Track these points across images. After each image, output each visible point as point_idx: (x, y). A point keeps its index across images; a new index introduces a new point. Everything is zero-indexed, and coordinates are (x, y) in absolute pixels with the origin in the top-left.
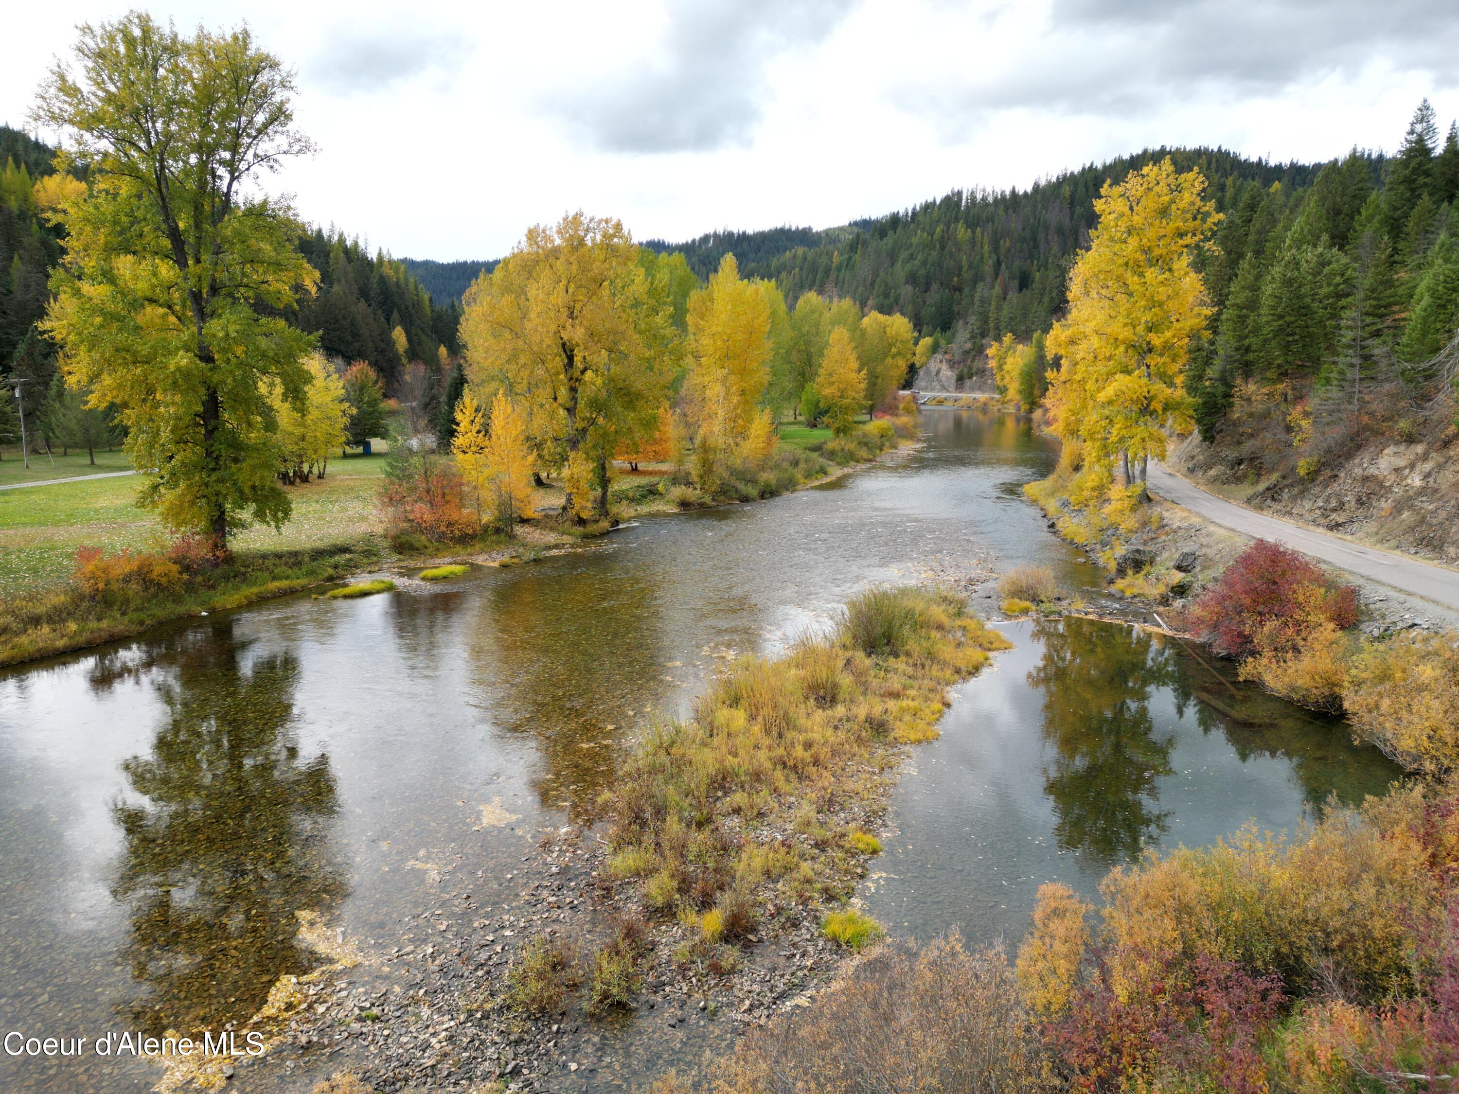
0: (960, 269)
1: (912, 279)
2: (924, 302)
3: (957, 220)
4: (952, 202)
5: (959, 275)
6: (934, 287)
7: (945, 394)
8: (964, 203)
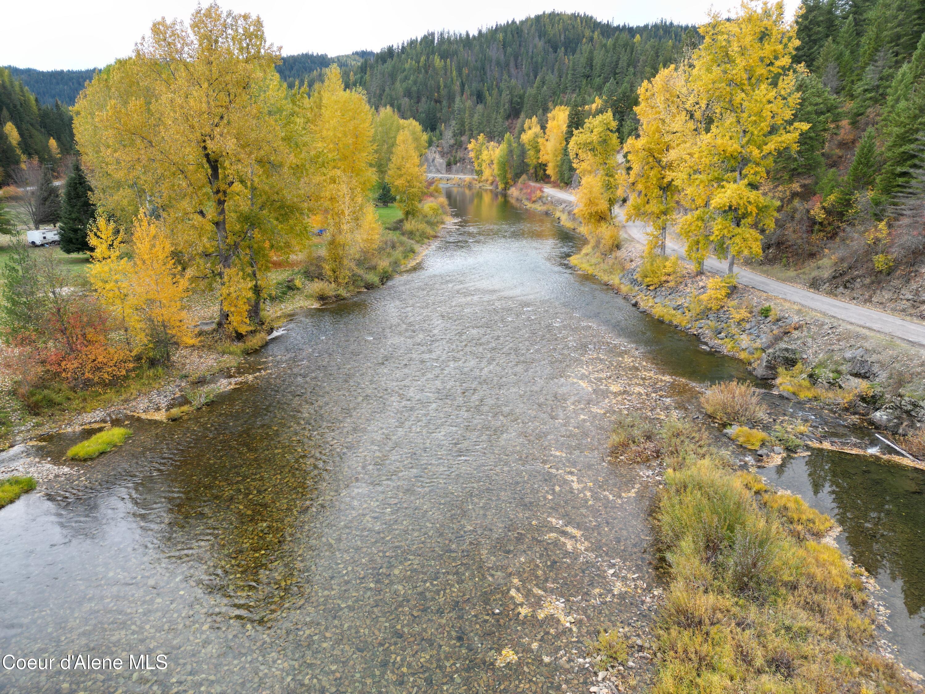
0: (439, 87)
1: (408, 93)
2: (417, 110)
3: (433, 53)
4: (428, 40)
5: (438, 92)
6: (424, 99)
7: (440, 175)
8: (436, 42)
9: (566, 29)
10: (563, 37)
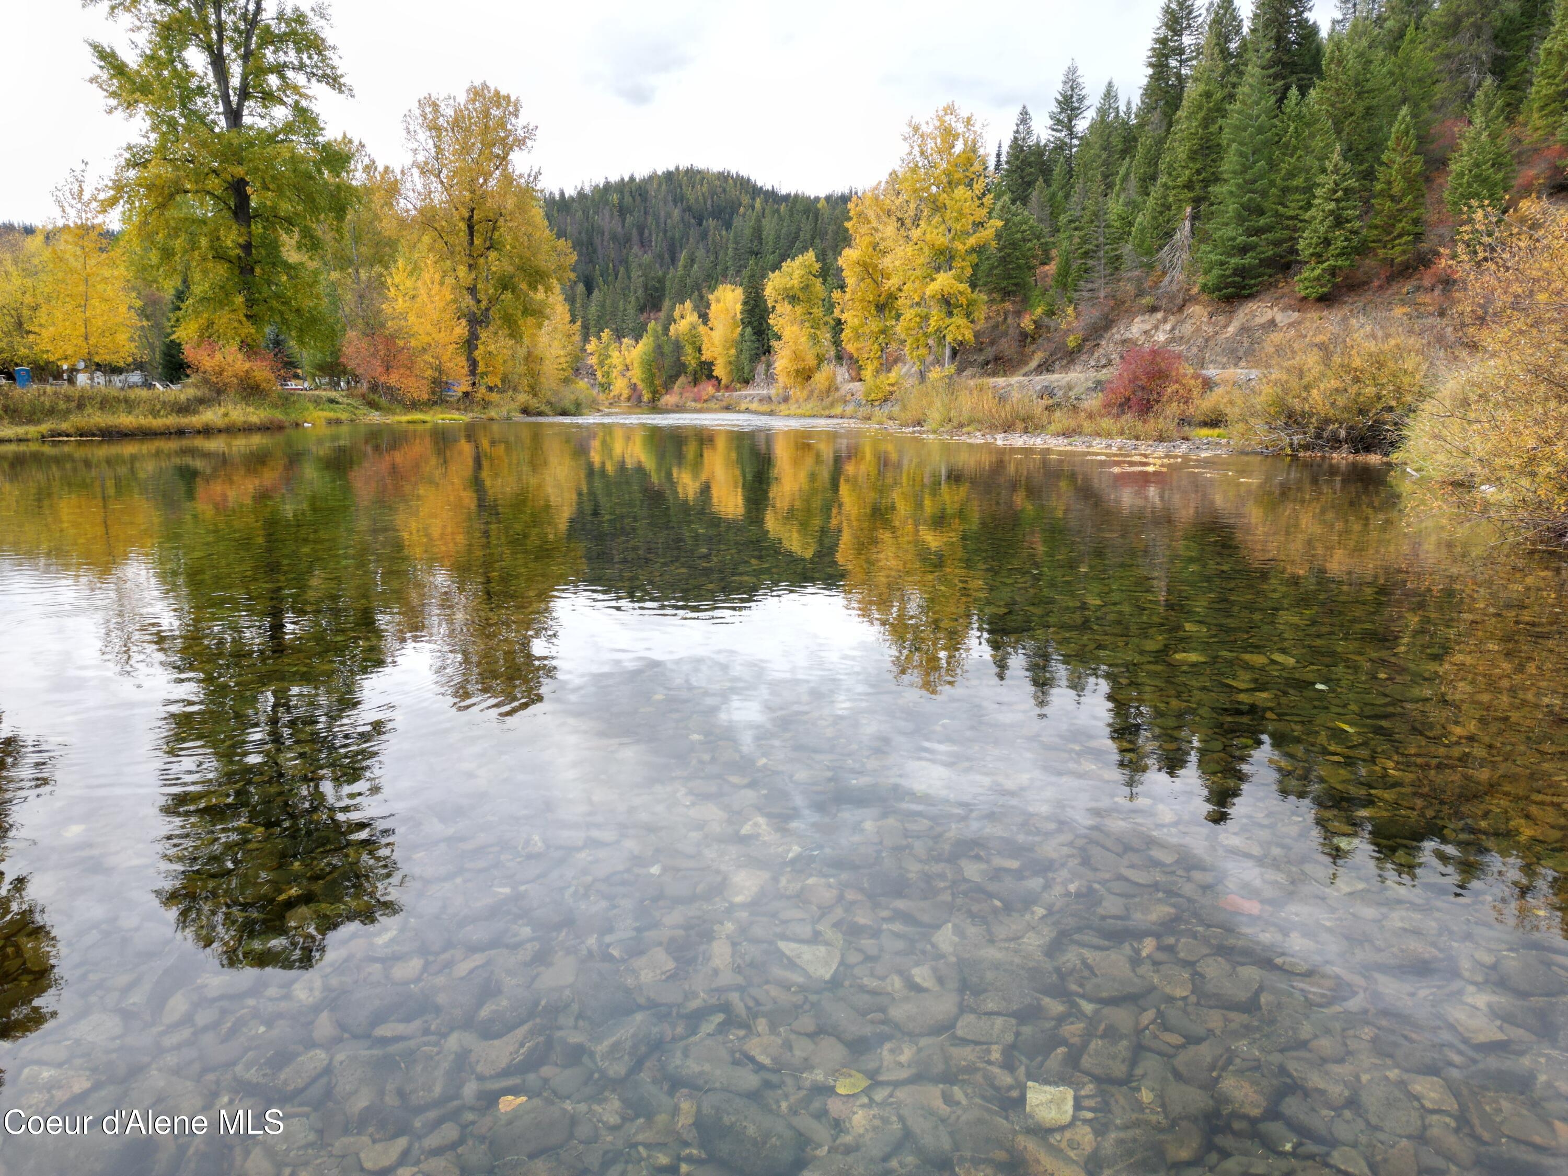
9: (713, 193)
10: (709, 202)
